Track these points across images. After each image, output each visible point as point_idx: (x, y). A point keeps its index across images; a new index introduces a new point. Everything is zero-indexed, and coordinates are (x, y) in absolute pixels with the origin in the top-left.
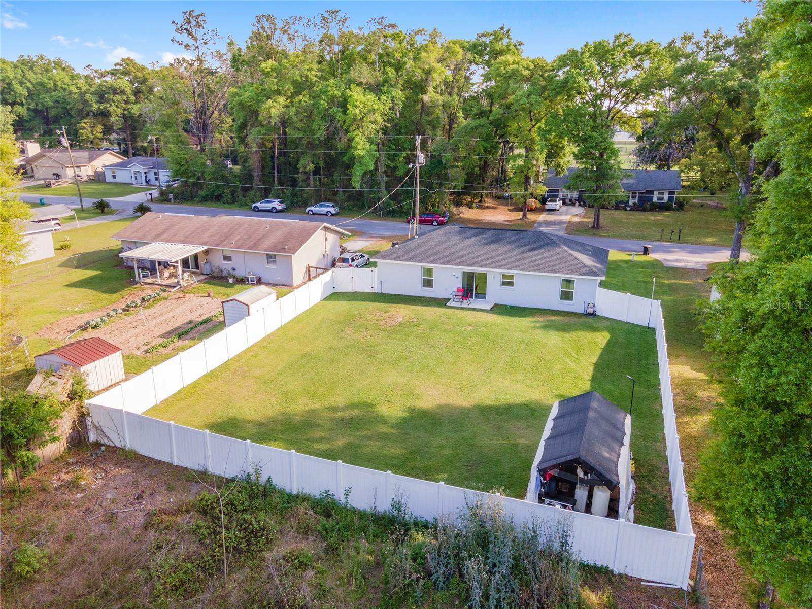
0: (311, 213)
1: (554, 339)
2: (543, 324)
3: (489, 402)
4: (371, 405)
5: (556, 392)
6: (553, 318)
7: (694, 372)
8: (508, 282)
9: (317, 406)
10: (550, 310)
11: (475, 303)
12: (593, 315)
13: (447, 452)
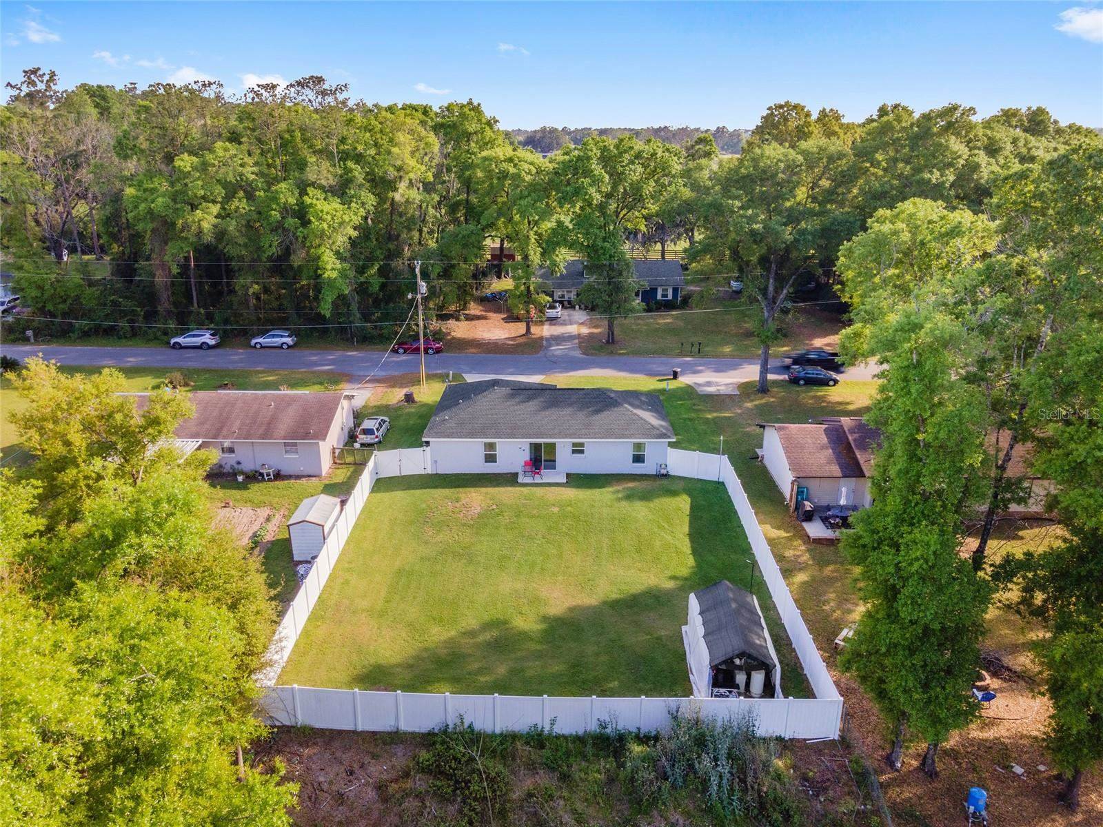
0: (258, 346)
1: (641, 511)
2: (625, 494)
3: (614, 596)
4: (505, 622)
5: (669, 573)
6: (631, 485)
7: (776, 531)
8: (578, 450)
9: (453, 633)
10: (623, 475)
11: (547, 476)
12: (666, 476)
13: (604, 658)
